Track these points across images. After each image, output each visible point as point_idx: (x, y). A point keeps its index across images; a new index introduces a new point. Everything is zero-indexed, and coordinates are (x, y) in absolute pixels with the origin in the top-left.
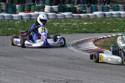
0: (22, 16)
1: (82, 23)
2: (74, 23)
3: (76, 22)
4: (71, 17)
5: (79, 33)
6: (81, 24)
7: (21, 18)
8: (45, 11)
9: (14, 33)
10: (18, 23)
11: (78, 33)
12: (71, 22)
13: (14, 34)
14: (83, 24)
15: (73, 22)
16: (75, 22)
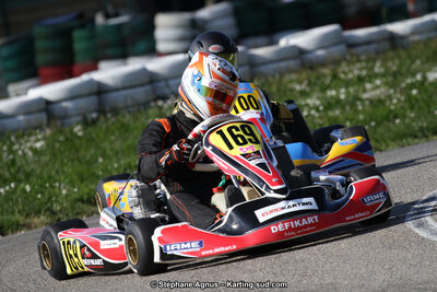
0: (48, 103)
1: (414, 75)
2: (368, 86)
3: (376, 76)
4: (337, 51)
5: (426, 136)
6: (412, 86)
7: (43, 117)
8: (161, 47)
9: (38, 213)
10: (35, 151)
11: (416, 137)
12: (347, 84)
13: (36, 220)
14: (425, 78)
15: (361, 80)
16: (372, 77)
